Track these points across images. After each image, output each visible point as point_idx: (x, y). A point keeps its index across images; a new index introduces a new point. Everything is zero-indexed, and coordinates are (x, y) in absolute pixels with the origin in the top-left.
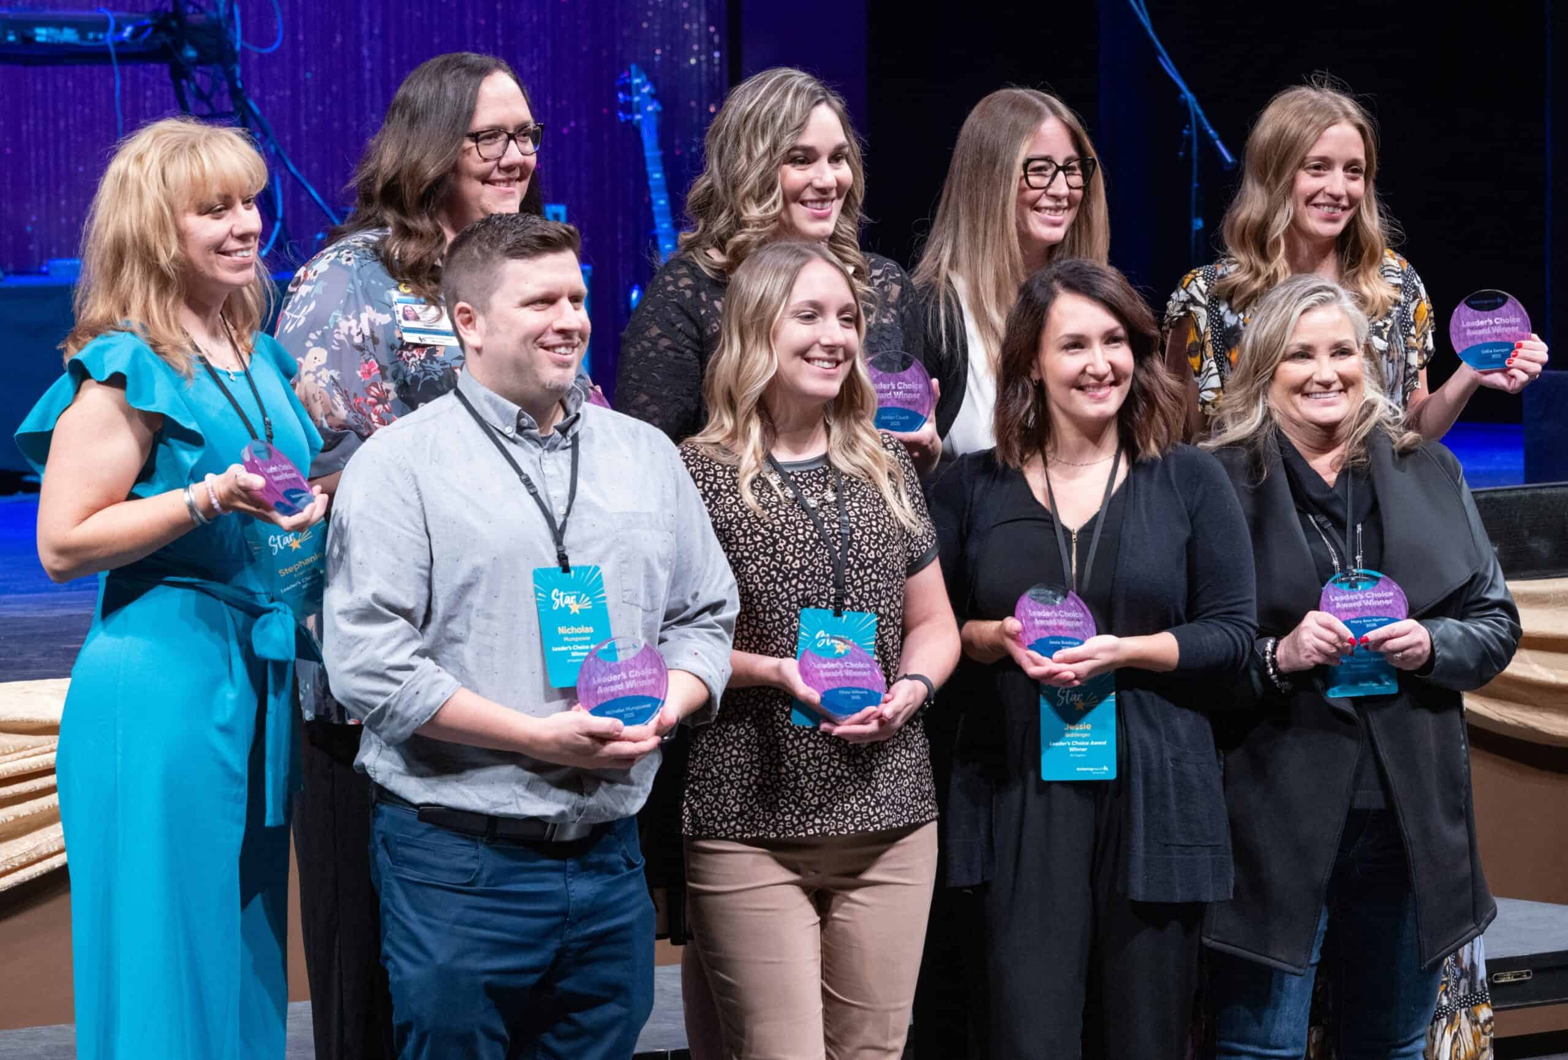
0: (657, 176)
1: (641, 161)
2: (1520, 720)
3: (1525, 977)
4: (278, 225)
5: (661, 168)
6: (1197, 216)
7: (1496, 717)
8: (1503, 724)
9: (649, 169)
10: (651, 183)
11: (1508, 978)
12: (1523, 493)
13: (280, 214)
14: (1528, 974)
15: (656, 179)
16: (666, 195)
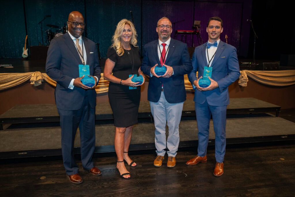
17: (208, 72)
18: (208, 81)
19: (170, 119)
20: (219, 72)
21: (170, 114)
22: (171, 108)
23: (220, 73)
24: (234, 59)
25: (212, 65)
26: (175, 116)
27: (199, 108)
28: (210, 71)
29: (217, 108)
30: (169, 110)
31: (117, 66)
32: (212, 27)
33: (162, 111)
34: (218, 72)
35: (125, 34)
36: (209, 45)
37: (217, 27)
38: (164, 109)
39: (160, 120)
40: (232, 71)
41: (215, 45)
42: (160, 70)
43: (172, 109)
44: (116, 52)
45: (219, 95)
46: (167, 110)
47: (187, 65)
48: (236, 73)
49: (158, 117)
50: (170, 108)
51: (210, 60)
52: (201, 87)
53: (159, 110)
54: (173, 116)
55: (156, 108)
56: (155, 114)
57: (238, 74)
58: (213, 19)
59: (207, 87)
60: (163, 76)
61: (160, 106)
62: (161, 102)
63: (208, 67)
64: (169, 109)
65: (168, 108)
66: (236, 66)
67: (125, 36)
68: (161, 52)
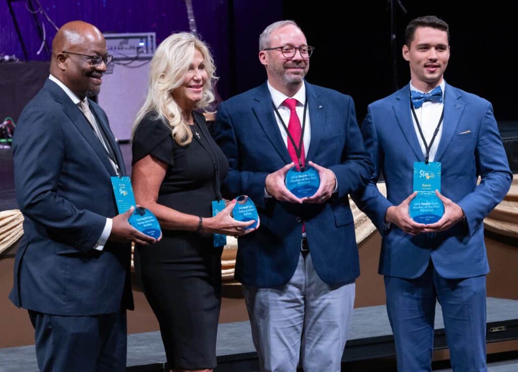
0: (192, 20)
1: (186, 15)
2: (510, 229)
3: (503, 329)
4: (44, 43)
5: (193, 17)
6: (394, 33)
7: (500, 228)
8: (502, 231)
9: (189, 17)
10: (190, 23)
11: (496, 330)
12: (510, 140)
13: (44, 38)
14: (504, 328)
15: (192, 22)
16: (195, 27)
17: (428, 177)
18: (436, 205)
19: (319, 340)
20: (459, 175)
21: (320, 320)
22: (326, 301)
23: (461, 178)
24: (494, 137)
25: (439, 157)
26: (339, 324)
27: (406, 294)
28: (433, 176)
29: (461, 284)
30: (321, 306)
31: (172, 177)
32: (426, 47)
33: (294, 315)
34: (455, 177)
35: (193, 79)
36: (420, 98)
37: (440, 47)
38: (302, 308)
39: (287, 346)
40: (491, 170)
41: (436, 98)
42: (301, 179)
43: (329, 304)
44: (171, 135)
45: (465, 244)
46: (313, 307)
47: (362, 162)
48: (504, 175)
49: (283, 336)
50: (324, 299)
51: (428, 143)
52: (419, 222)
53: (286, 312)
54: (332, 325)
55: (277, 305)
56: (275, 329)
57: (509, 177)
58: (424, 24)
59: (437, 221)
60: (312, 197)
61: (293, 298)
62: (295, 285)
63: (427, 163)
64: (319, 304)
65: (317, 302)
66: (500, 156)
67: (193, 83)
68: (287, 126)
